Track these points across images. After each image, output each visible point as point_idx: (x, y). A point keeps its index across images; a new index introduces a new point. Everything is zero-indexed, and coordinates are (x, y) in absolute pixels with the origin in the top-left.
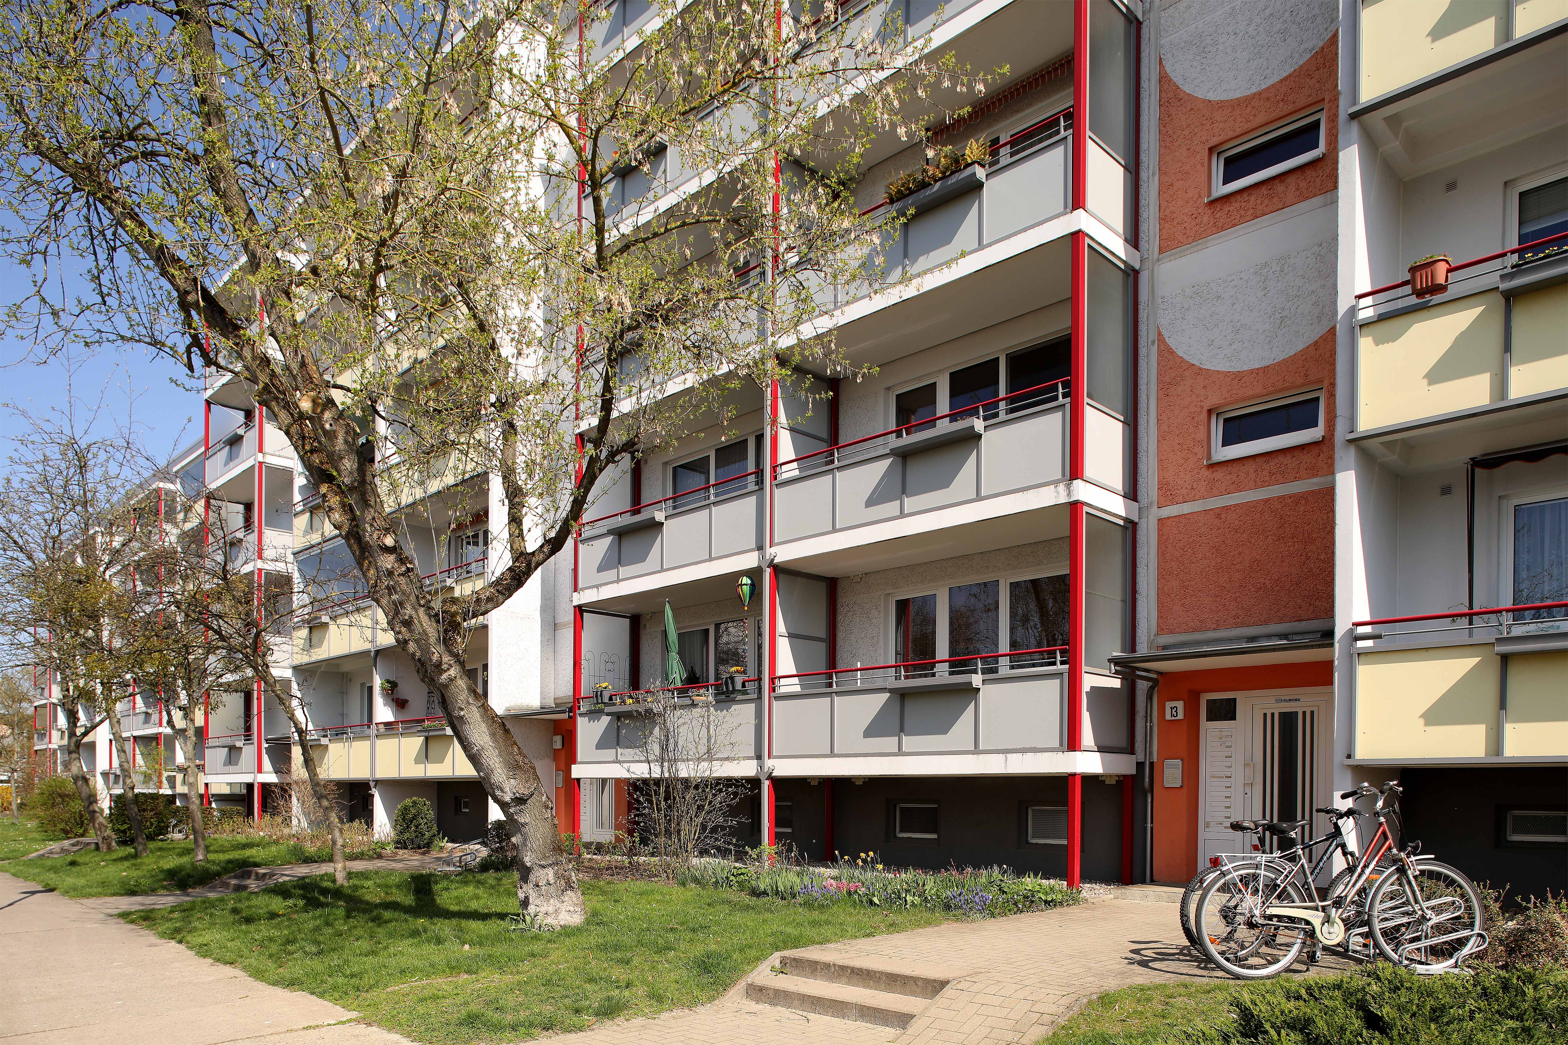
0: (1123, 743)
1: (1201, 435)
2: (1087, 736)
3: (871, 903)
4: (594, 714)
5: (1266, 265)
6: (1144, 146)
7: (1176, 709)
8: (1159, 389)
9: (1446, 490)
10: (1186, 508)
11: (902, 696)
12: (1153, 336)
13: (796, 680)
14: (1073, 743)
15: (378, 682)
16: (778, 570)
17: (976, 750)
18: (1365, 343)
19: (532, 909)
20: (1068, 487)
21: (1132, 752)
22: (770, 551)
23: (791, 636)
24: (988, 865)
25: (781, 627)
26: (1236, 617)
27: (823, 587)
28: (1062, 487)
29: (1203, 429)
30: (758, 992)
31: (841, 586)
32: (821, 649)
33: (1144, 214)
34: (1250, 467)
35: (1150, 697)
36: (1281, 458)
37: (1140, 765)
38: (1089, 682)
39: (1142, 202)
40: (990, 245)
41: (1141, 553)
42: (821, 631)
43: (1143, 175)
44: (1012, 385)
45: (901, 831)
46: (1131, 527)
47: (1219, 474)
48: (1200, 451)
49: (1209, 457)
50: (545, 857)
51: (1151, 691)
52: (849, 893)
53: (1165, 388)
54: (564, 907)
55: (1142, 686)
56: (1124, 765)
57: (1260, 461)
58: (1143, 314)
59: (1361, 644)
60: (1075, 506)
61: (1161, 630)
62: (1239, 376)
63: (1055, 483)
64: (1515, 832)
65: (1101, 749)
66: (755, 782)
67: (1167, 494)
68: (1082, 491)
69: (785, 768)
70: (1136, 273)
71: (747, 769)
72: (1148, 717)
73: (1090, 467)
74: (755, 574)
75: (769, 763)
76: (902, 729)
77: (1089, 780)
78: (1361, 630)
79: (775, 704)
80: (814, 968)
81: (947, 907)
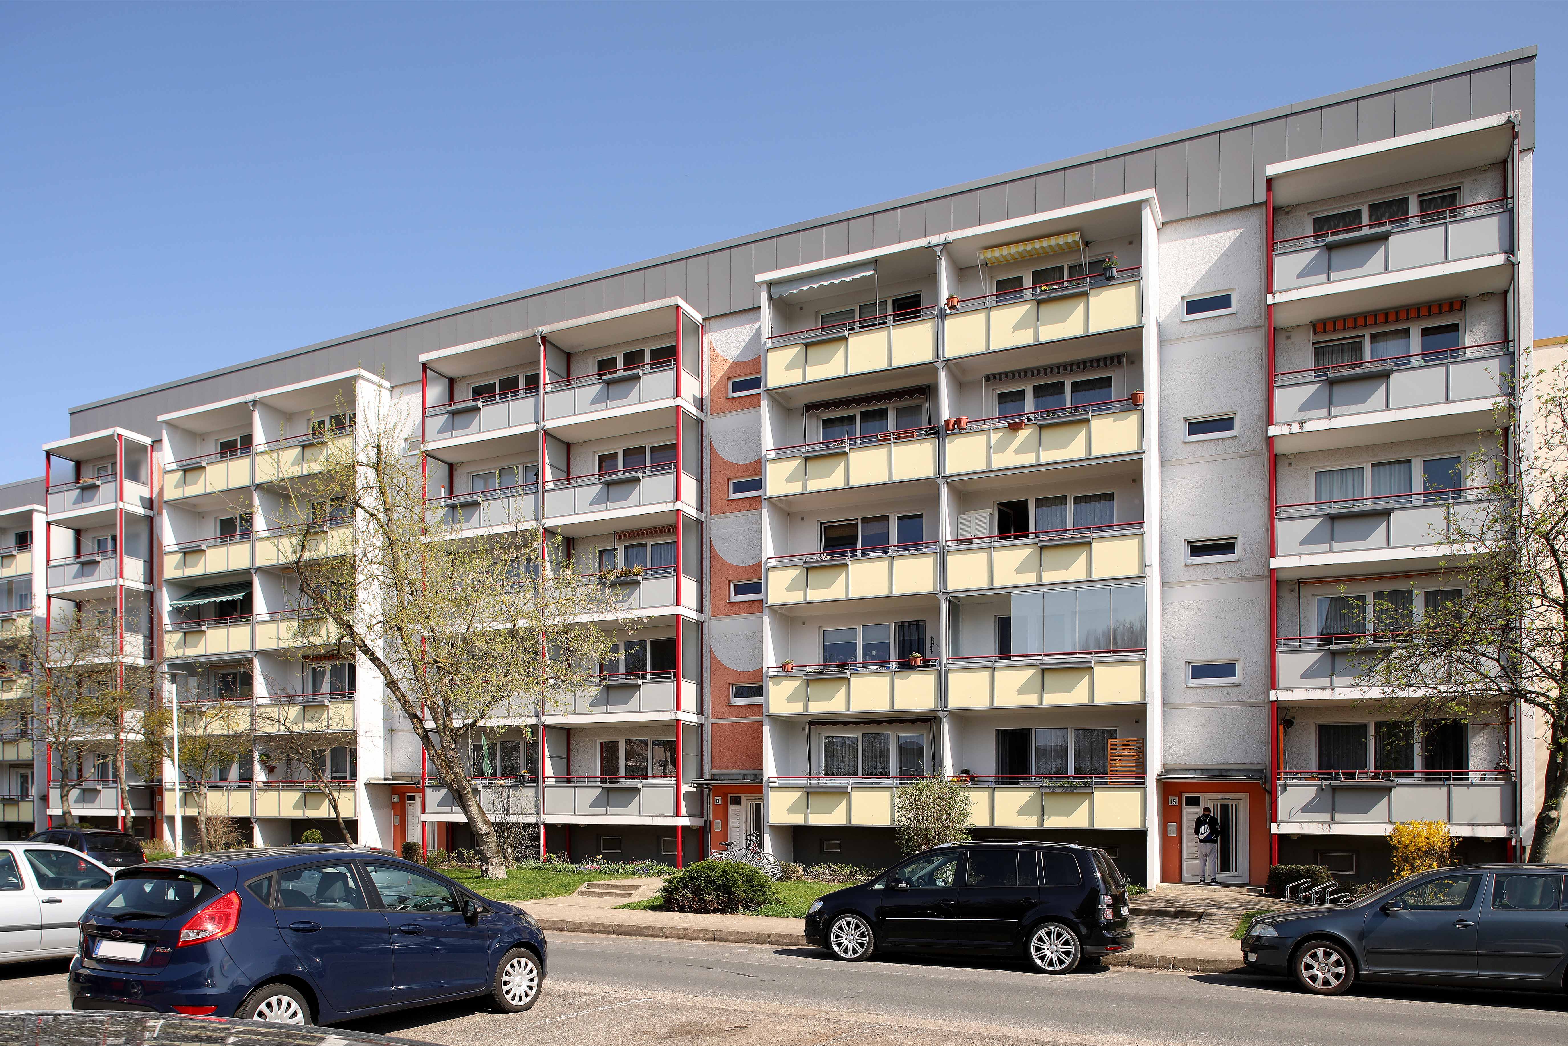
0: (699, 813)
1: (727, 693)
2: (684, 811)
3: (606, 873)
4: (435, 787)
5: (748, 633)
6: (705, 571)
7: (718, 800)
8: (711, 671)
9: (804, 729)
10: (721, 721)
11: (608, 790)
12: (709, 649)
13: (553, 779)
14: (678, 814)
15: (256, 756)
16: (546, 726)
17: (640, 815)
18: (770, 684)
19: (489, 872)
20: (675, 713)
21: (702, 816)
22: (542, 718)
23: (551, 757)
24: (647, 859)
25: (547, 754)
26: (739, 766)
27: (564, 733)
28: (673, 713)
29: (727, 690)
30: (582, 893)
31: (572, 732)
32: (564, 762)
33: (705, 599)
34: (743, 709)
35: (709, 795)
36: (753, 707)
37: (706, 822)
38: (684, 789)
39: (704, 594)
40: (644, 608)
41: (705, 736)
42: (563, 754)
43: (705, 583)
44: (653, 667)
45: (604, 849)
46: (700, 726)
47: (733, 709)
48: (727, 699)
49: (730, 703)
50: (495, 854)
51: (709, 792)
52: (596, 870)
53: (713, 671)
54: (501, 872)
55: (706, 791)
56: (698, 822)
57: (747, 707)
58: (705, 639)
59: (771, 784)
60: (678, 721)
61: (713, 768)
62: (739, 673)
63: (671, 711)
64: (826, 848)
65: (689, 816)
66: (535, 826)
67: (715, 715)
68: (681, 716)
69: (550, 819)
70: (702, 623)
71: (532, 820)
72: (708, 802)
73: (684, 705)
74: (534, 729)
75: (543, 817)
76: (608, 805)
77: (684, 828)
78: (771, 780)
79: (545, 789)
80: (599, 886)
81: (634, 874)
